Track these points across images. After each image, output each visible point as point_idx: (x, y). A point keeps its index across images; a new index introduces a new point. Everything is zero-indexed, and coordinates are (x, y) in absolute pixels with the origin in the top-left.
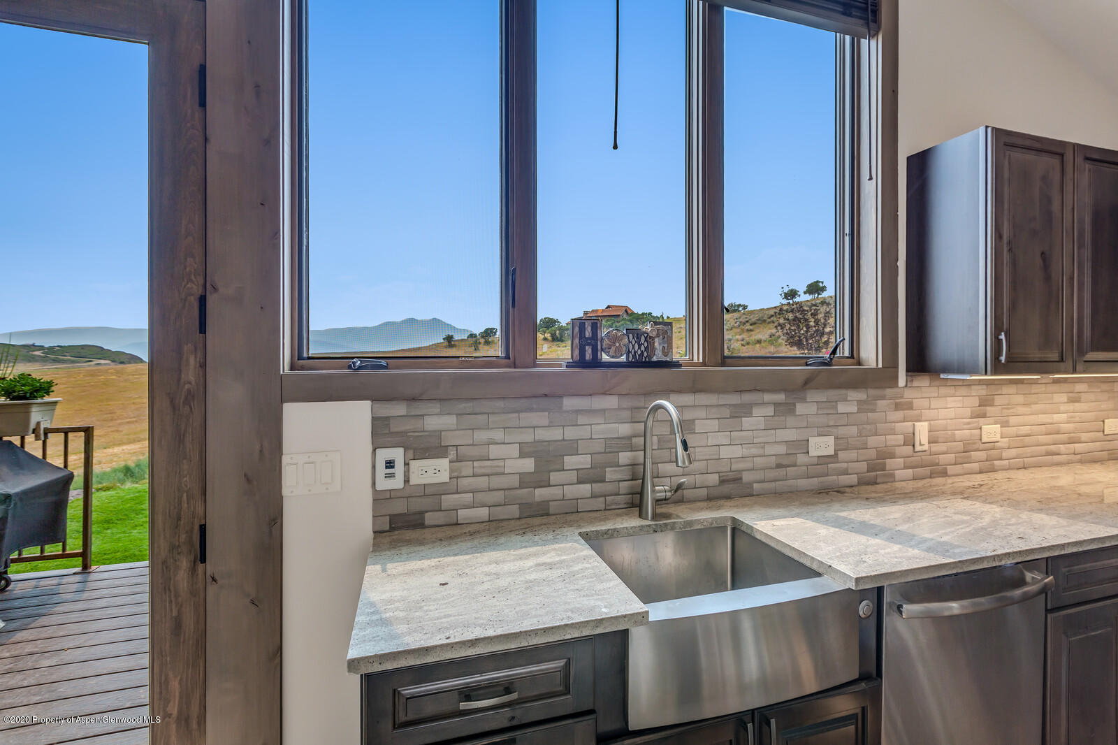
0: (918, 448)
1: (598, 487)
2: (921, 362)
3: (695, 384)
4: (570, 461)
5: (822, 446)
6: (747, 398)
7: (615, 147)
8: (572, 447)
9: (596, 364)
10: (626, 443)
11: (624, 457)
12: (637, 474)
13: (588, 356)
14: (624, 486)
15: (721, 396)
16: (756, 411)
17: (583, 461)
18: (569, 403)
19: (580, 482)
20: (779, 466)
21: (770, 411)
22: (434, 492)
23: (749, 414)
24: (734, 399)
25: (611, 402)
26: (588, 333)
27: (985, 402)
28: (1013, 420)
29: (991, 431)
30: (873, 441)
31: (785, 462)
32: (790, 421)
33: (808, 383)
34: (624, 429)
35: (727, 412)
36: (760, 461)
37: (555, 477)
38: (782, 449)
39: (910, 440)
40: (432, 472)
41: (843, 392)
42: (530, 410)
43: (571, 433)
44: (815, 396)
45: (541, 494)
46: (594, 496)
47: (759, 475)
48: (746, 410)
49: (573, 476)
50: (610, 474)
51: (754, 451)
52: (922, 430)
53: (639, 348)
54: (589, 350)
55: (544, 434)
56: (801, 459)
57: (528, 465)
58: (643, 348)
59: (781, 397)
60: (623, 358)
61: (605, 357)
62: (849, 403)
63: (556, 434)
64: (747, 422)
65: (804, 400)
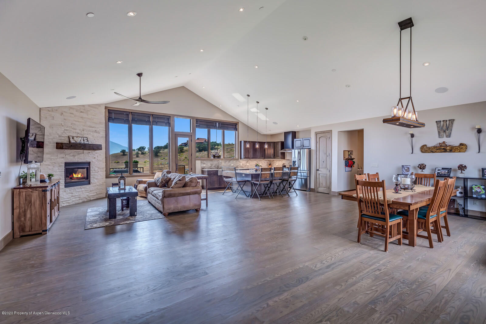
2: (241, 158)
3: (222, 160)
5: (232, 165)
8: (213, 164)
12: (218, 166)
17: (214, 165)
18: (213, 161)
21: (228, 162)
22: (205, 167)
24: (225, 161)
25: (216, 161)
27: (247, 162)
29: (248, 164)
30: (237, 165)
32: (230, 163)
38: (229, 165)
39: (240, 165)
40: (204, 165)
43: (214, 163)
44: (232, 161)
45: (211, 167)
48: (226, 162)
51: (227, 165)
52: (241, 164)
57: (210, 165)
62: (235, 161)
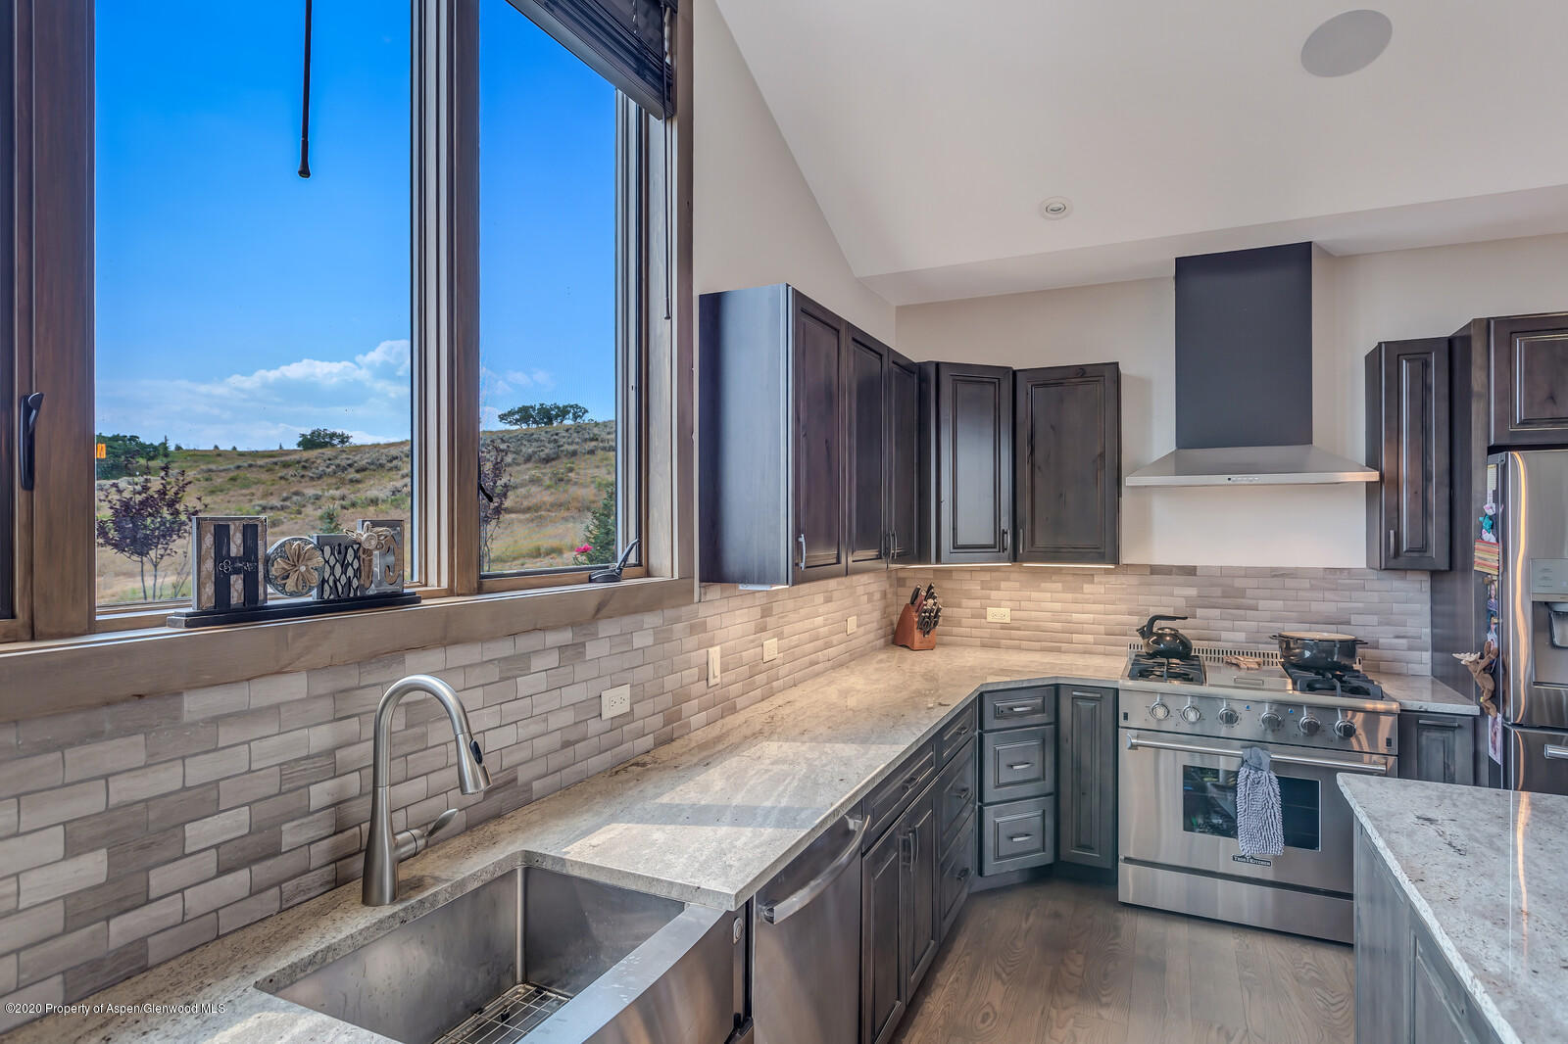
0: (712, 682)
1: (264, 870)
3: (447, 633)
4: (201, 833)
5: (616, 701)
6: (525, 643)
7: (305, 172)
8: (205, 801)
9: (253, 611)
10: (328, 763)
11: (320, 794)
13: (236, 596)
14: (320, 852)
15: (486, 646)
16: (537, 663)
17: (230, 824)
18: (196, 705)
19: (222, 871)
20: (566, 744)
21: (552, 660)
23: (526, 670)
24: (504, 649)
25: (294, 686)
26: (236, 547)
27: (766, 612)
28: (787, 630)
29: (771, 647)
30: (671, 682)
31: (573, 737)
32: (581, 671)
33: (602, 609)
34: (321, 737)
35: (494, 673)
36: (541, 744)
37: (160, 879)
38: (568, 717)
39: (704, 673)
41: (638, 617)
42: (96, 736)
43: (201, 770)
44: (607, 628)
45: (126, 926)
46: (254, 892)
47: (539, 767)
48: (522, 664)
49: (209, 862)
50: (291, 835)
51: (535, 728)
52: (715, 657)
53: (344, 572)
54: (237, 583)
55: (126, 789)
56: (594, 726)
57: (90, 869)
58: (350, 572)
59: (566, 636)
60: (312, 597)
61: (274, 597)
62: (644, 631)
63: (166, 779)
64: (525, 684)
65: (594, 636)
